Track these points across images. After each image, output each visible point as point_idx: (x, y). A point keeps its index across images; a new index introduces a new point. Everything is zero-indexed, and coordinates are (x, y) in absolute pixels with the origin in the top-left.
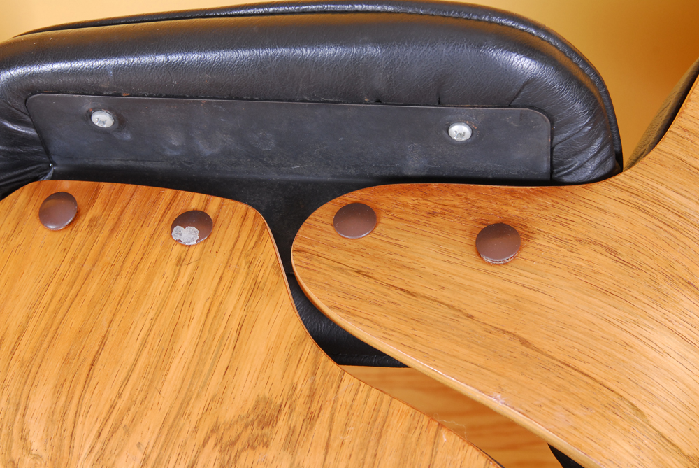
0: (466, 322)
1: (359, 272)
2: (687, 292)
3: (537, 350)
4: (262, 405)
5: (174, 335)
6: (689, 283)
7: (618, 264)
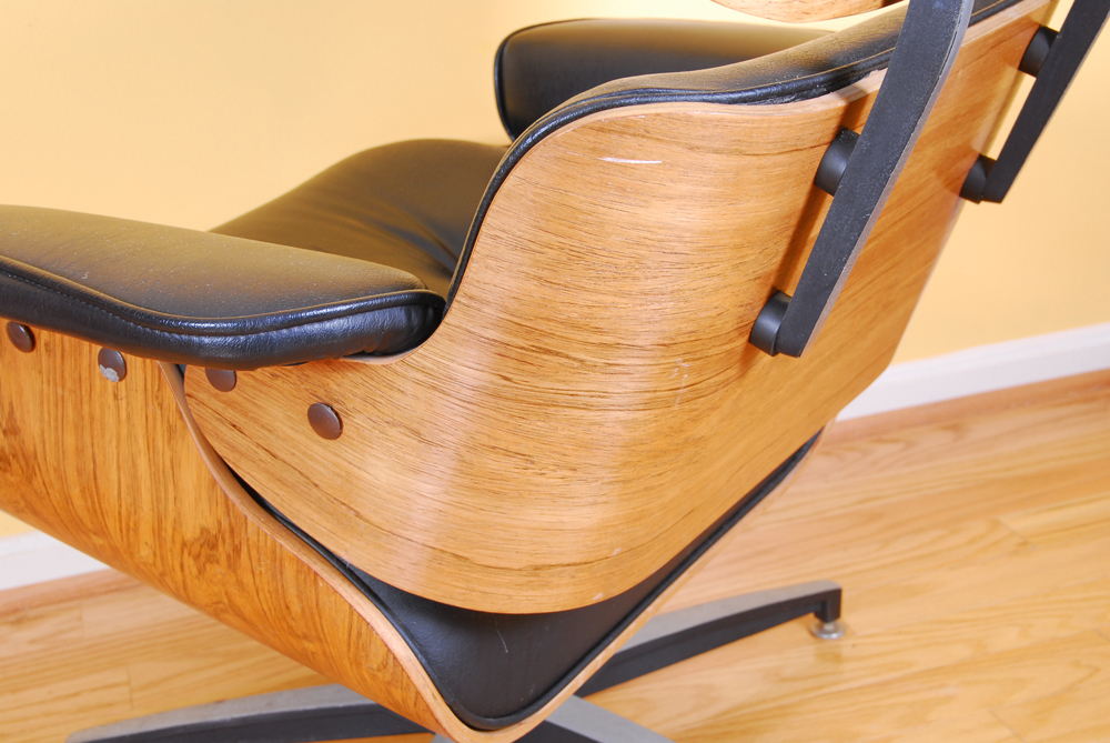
0: (315, 490)
1: (234, 426)
2: (493, 456)
3: (367, 521)
4: (205, 533)
5: (134, 465)
6: (494, 448)
7: (422, 445)
